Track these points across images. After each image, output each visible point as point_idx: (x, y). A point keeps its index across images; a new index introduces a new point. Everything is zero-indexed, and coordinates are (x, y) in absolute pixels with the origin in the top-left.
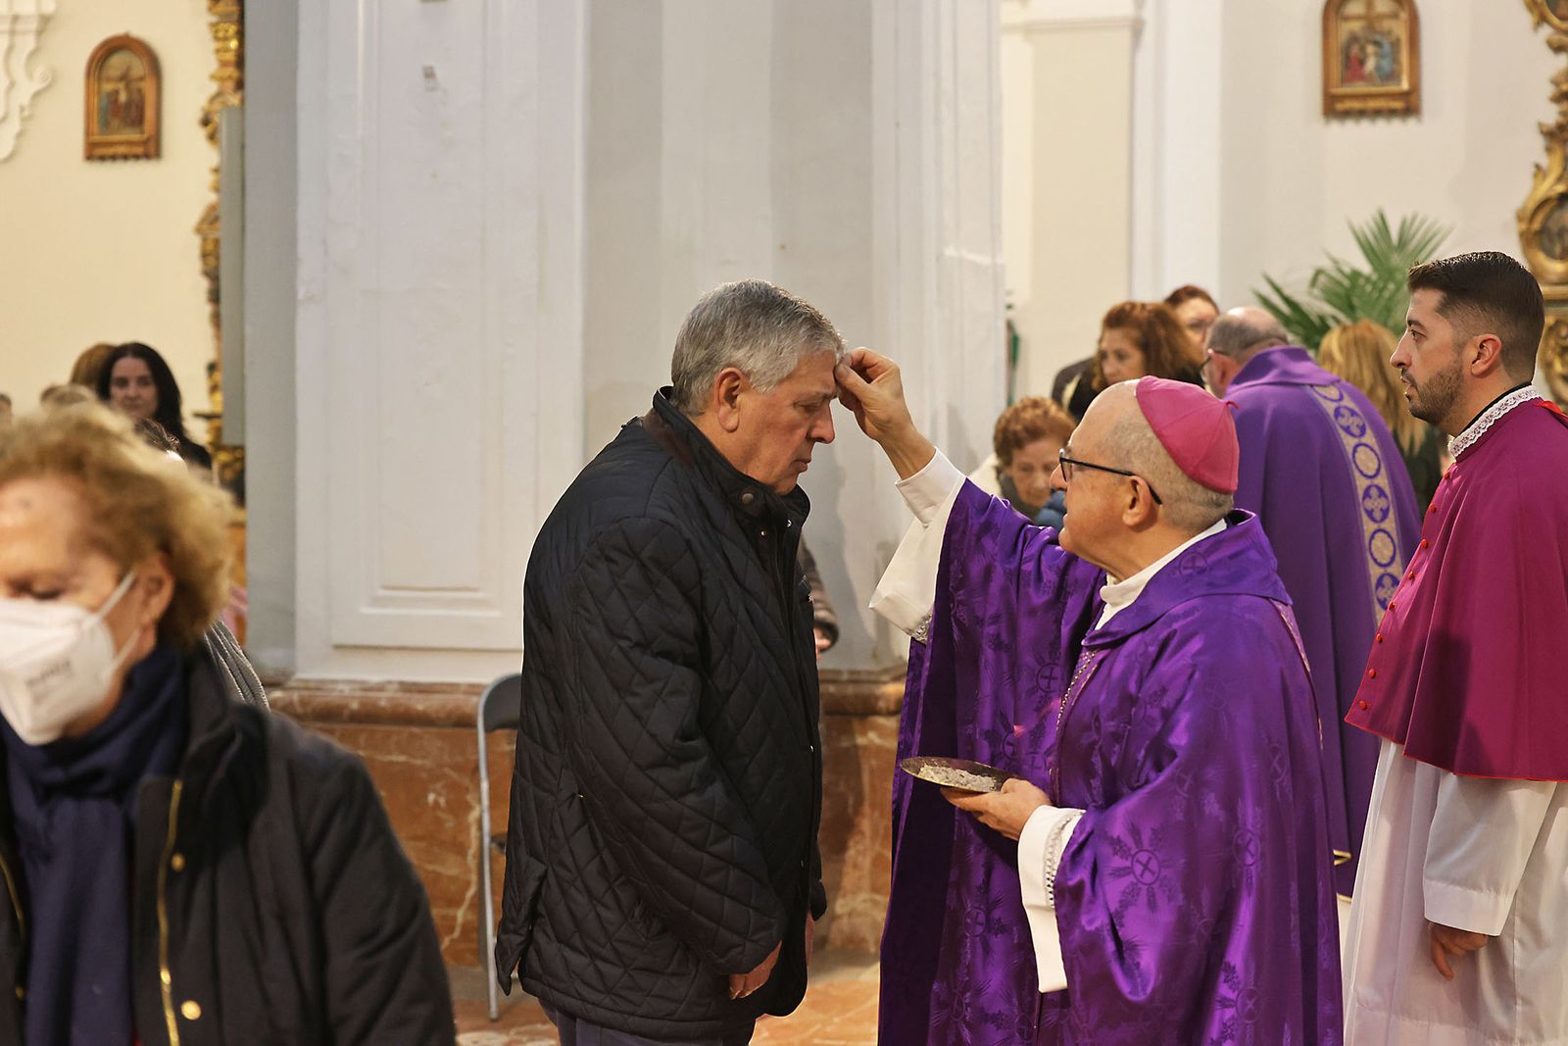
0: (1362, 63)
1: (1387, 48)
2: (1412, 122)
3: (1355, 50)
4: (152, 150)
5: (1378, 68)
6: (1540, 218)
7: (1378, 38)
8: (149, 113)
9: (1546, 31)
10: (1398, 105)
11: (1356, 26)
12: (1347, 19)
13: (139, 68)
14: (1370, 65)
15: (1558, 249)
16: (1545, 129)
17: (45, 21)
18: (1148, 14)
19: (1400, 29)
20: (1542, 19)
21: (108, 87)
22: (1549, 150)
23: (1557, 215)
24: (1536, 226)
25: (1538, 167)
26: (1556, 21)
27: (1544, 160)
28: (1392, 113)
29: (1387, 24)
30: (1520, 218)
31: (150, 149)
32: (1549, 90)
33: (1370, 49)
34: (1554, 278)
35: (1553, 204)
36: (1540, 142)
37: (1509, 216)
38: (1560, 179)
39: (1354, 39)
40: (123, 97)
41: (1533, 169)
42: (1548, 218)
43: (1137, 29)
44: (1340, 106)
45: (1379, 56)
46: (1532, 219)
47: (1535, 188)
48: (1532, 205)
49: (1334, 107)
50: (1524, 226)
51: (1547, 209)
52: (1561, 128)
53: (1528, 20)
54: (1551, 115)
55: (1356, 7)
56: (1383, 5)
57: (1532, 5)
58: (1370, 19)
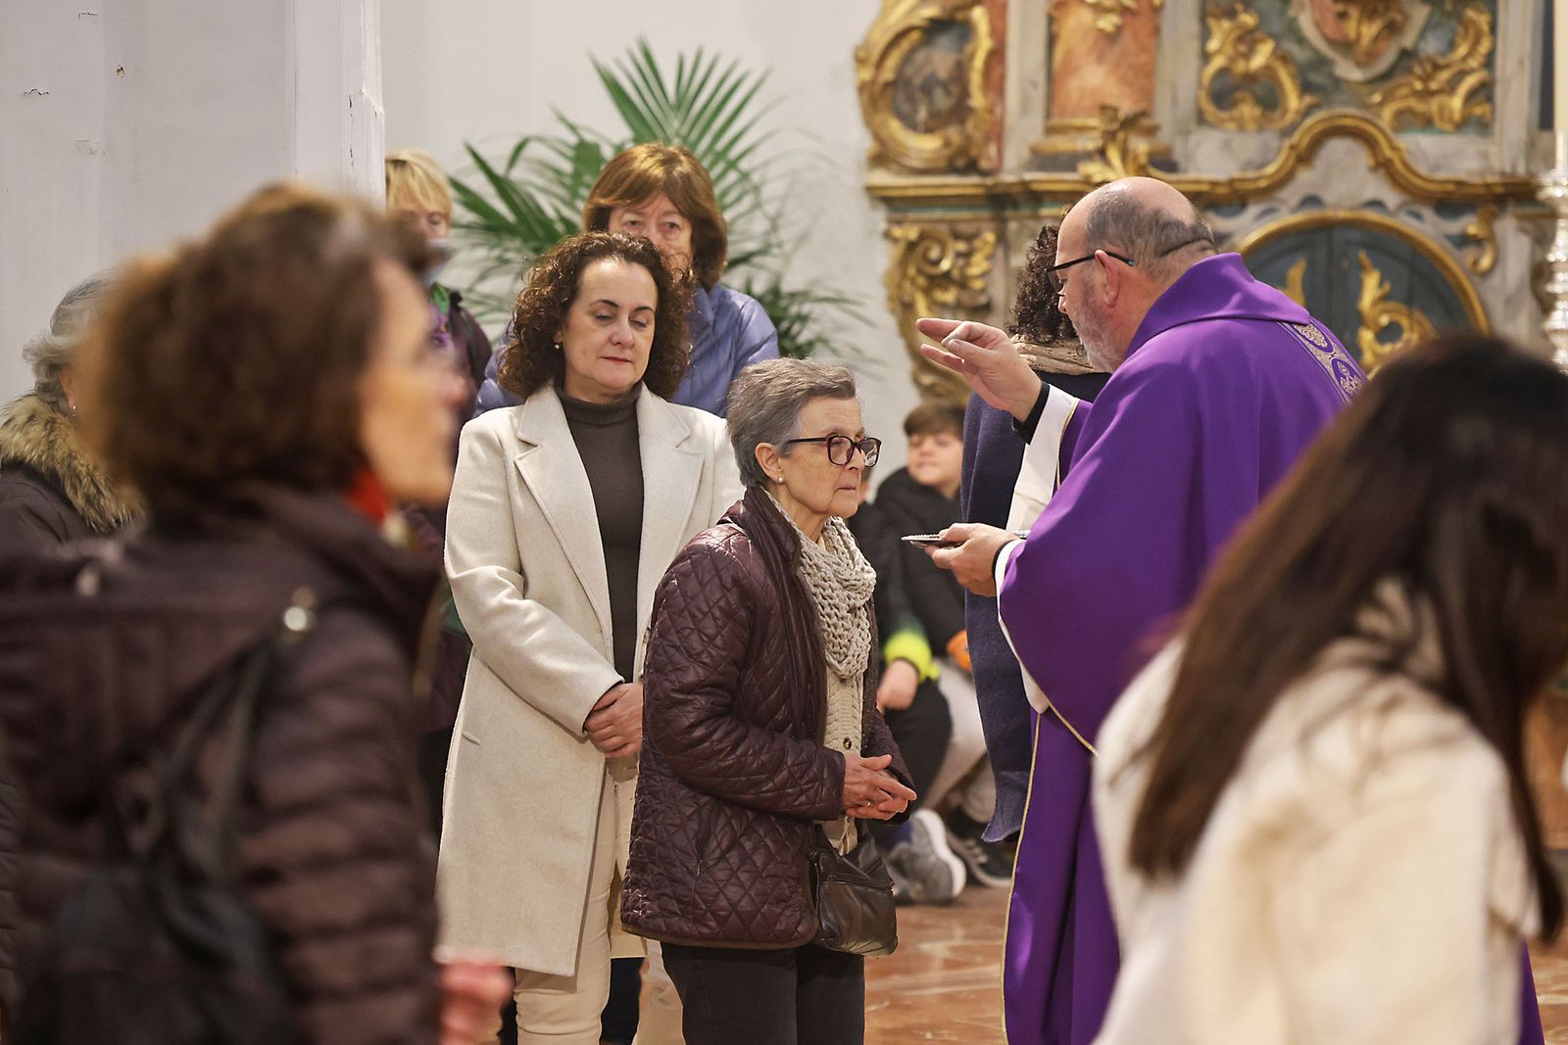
6: (892, 61)
15: (922, 114)
23: (920, 57)
24: (888, 74)
30: (860, 61)
34: (917, 162)
35: (915, 36)
37: (844, 57)
42: (907, 59)
46: (880, 62)
47: (884, 13)
48: (881, 39)
50: (867, 74)
51: (905, 45)
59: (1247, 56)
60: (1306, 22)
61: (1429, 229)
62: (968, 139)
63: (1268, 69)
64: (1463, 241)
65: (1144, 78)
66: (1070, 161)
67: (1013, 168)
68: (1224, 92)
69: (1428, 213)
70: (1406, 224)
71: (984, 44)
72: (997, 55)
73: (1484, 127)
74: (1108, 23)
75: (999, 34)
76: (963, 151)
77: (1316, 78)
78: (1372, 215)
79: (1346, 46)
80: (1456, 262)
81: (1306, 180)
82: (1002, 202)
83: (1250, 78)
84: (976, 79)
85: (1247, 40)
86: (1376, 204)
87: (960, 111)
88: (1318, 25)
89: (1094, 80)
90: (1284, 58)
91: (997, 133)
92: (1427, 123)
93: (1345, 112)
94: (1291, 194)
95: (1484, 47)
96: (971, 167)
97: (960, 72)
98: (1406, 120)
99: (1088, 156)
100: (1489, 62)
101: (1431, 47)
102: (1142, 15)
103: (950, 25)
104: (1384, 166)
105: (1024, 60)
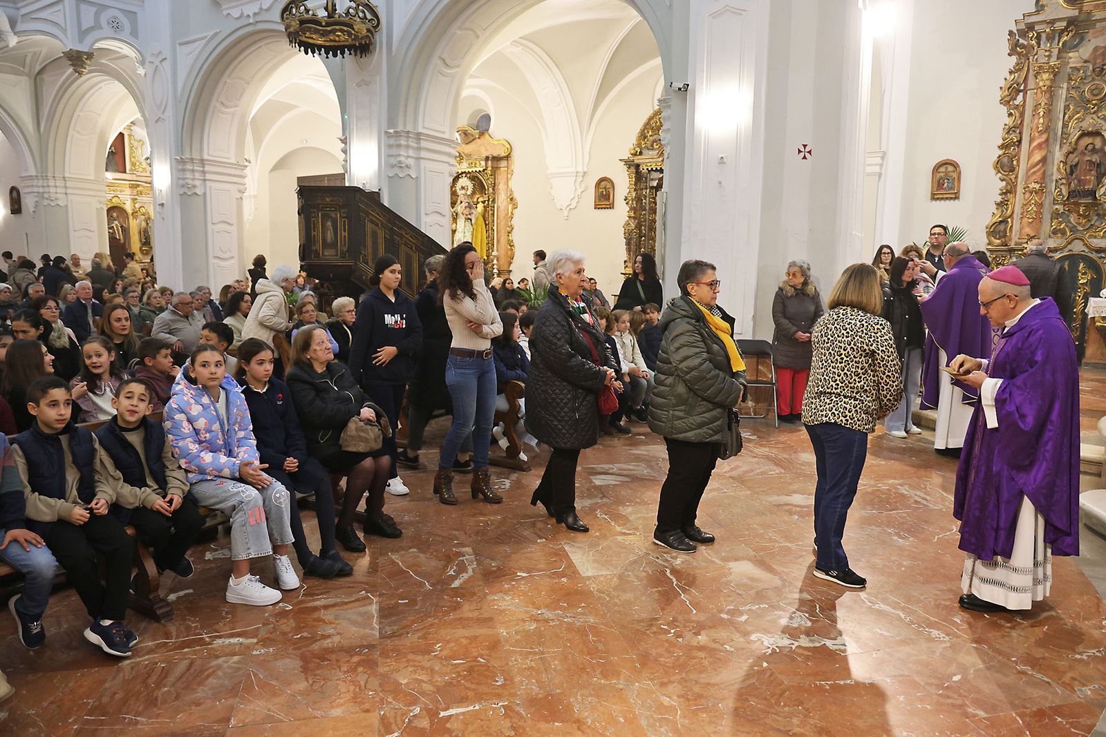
0: (943, 185)
1: (951, 181)
2: (956, 201)
3: (941, 181)
4: (612, 206)
5: (948, 186)
6: (993, 228)
8: (611, 197)
9: (999, 175)
10: (953, 196)
11: (942, 174)
12: (939, 173)
13: (609, 185)
14: (946, 185)
15: (997, 236)
16: (997, 203)
17: (585, 173)
18: (883, 172)
19: (955, 175)
20: (999, 172)
21: (601, 190)
22: (998, 209)
23: (998, 227)
24: (992, 230)
25: (994, 214)
26: (1003, 172)
27: (996, 212)
28: (951, 199)
29: (951, 174)
30: (987, 228)
31: (611, 207)
32: (999, 192)
33: (946, 181)
34: (995, 244)
35: (997, 224)
36: (995, 206)
38: (1000, 217)
39: (941, 178)
40: (604, 193)
41: (992, 214)
42: (996, 227)
43: (880, 175)
44: (936, 197)
45: (949, 183)
46: (991, 228)
47: (992, 220)
48: (991, 224)
49: (934, 197)
50: (988, 230)
51: (995, 225)
52: (1001, 202)
53: (994, 172)
54: (999, 199)
55: (942, 169)
56: (950, 168)
57: (996, 168)
58: (946, 173)
59: (1060, 226)
60: (1072, 220)
61: (1094, 256)
62: (1006, 241)
63: (1064, 228)
64: (1101, 257)
65: (1038, 230)
66: (1021, 244)
68: (1055, 232)
69: (1094, 253)
70: (1089, 255)
71: (1010, 225)
72: (1012, 226)
74: (1030, 220)
75: (1012, 222)
76: (1005, 242)
77: (1073, 229)
78: (1082, 253)
79: (1079, 224)
80: (1099, 261)
81: (1069, 247)
82: (1011, 251)
83: (1060, 229)
84: (1008, 230)
85: (1061, 223)
86: (1083, 251)
87: (1005, 236)
89: (1028, 230)
90: (1067, 226)
91: (1010, 240)
92: (1095, 237)
93: (1079, 235)
94: (1066, 250)
96: (1006, 245)
97: (1005, 229)
98: (1091, 237)
99: (1024, 243)
101: (1097, 224)
102: (1038, 218)
103: (1004, 221)
104: (1085, 244)
105: (1016, 227)
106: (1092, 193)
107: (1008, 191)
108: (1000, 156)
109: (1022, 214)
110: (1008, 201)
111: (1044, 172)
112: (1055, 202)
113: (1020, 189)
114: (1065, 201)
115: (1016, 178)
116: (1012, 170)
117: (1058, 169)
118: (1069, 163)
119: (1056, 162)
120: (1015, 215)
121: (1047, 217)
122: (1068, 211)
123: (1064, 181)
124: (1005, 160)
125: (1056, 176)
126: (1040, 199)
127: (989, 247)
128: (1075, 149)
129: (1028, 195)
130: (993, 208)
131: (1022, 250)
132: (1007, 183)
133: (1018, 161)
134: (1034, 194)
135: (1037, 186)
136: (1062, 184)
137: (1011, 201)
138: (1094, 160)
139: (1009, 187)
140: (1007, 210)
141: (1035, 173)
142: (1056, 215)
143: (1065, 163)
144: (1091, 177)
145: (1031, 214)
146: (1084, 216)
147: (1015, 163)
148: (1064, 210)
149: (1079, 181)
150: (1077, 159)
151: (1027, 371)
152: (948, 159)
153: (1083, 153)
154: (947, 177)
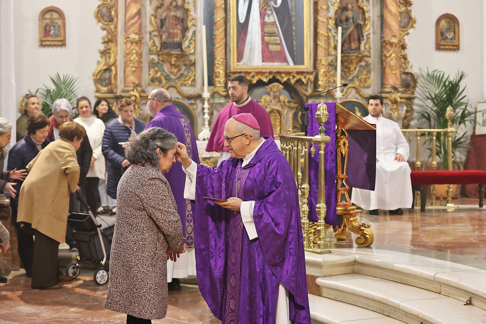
0: (50, 31)
1: (57, 28)
2: (63, 48)
3: (48, 28)
5: (54, 33)
6: (99, 75)
7: (54, 25)
9: (100, 24)
10: (60, 43)
11: (48, 21)
12: (45, 19)
14: (52, 32)
15: (104, 84)
16: (101, 51)
20: (100, 21)
22: (101, 57)
23: (103, 75)
24: (98, 77)
25: (98, 62)
26: (103, 22)
27: (100, 60)
28: (58, 46)
29: (56, 21)
30: (94, 75)
32: (101, 41)
33: (52, 28)
34: (103, 92)
35: (102, 71)
36: (99, 55)
37: (90, 74)
38: (104, 65)
39: (47, 25)
41: (97, 62)
42: (101, 75)
44: (44, 43)
45: (55, 30)
46: (97, 76)
47: (97, 68)
48: (97, 72)
49: (42, 45)
50: (95, 78)
51: (101, 73)
52: (105, 51)
53: (95, 21)
54: (102, 47)
55: (48, 16)
56: (55, 15)
57: (97, 17)
58: (52, 20)
59: (157, 74)
60: (166, 69)
61: (186, 102)
62: (111, 88)
63: (160, 77)
64: (191, 104)
65: (140, 78)
66: (128, 91)
67: (119, 92)
68: (153, 80)
69: (186, 100)
70: (182, 101)
71: (114, 72)
72: (116, 74)
73: (194, 86)
74: (134, 69)
75: (116, 71)
76: (111, 90)
77: (168, 78)
78: (177, 100)
79: (172, 73)
80: (191, 107)
82: (117, 98)
83: (157, 78)
84: (113, 78)
85: (156, 72)
86: (177, 98)
87: (110, 83)
88: (168, 69)
89: (132, 78)
90: (162, 75)
91: (116, 87)
92: (185, 85)
93: (172, 83)
95: (194, 73)
96: (112, 92)
97: (110, 77)
98: (182, 85)
99: (131, 91)
100: (195, 76)
101: (186, 73)
102: (139, 68)
103: (108, 70)
104: (178, 92)
105: (120, 75)
106: (179, 45)
107: (110, 40)
108: (99, 6)
109: (125, 63)
110: (110, 49)
111: (140, 25)
112: (150, 52)
113: (121, 38)
114: (158, 52)
115: (116, 27)
116: (111, 20)
117: (151, 21)
118: (159, 17)
119: (148, 15)
120: (118, 63)
121: (145, 65)
122: (163, 61)
123: (156, 33)
124: (104, 10)
125: (149, 28)
126: (140, 49)
127: (98, 94)
128: (162, 5)
129: (129, 45)
130: (98, 56)
131: (130, 97)
132: (108, 33)
133: (116, 12)
134: (134, 44)
135: (137, 37)
136: (155, 36)
137: (112, 49)
138: (178, 16)
139: (110, 37)
140: (110, 58)
141: (133, 24)
142: (152, 64)
143: (155, 17)
144: (177, 31)
145: (134, 63)
146: (176, 66)
147: (113, 13)
148: (159, 60)
149: (169, 34)
150: (164, 14)
151: (273, 191)
152: (52, 7)
153: (168, 9)
154: (52, 23)
